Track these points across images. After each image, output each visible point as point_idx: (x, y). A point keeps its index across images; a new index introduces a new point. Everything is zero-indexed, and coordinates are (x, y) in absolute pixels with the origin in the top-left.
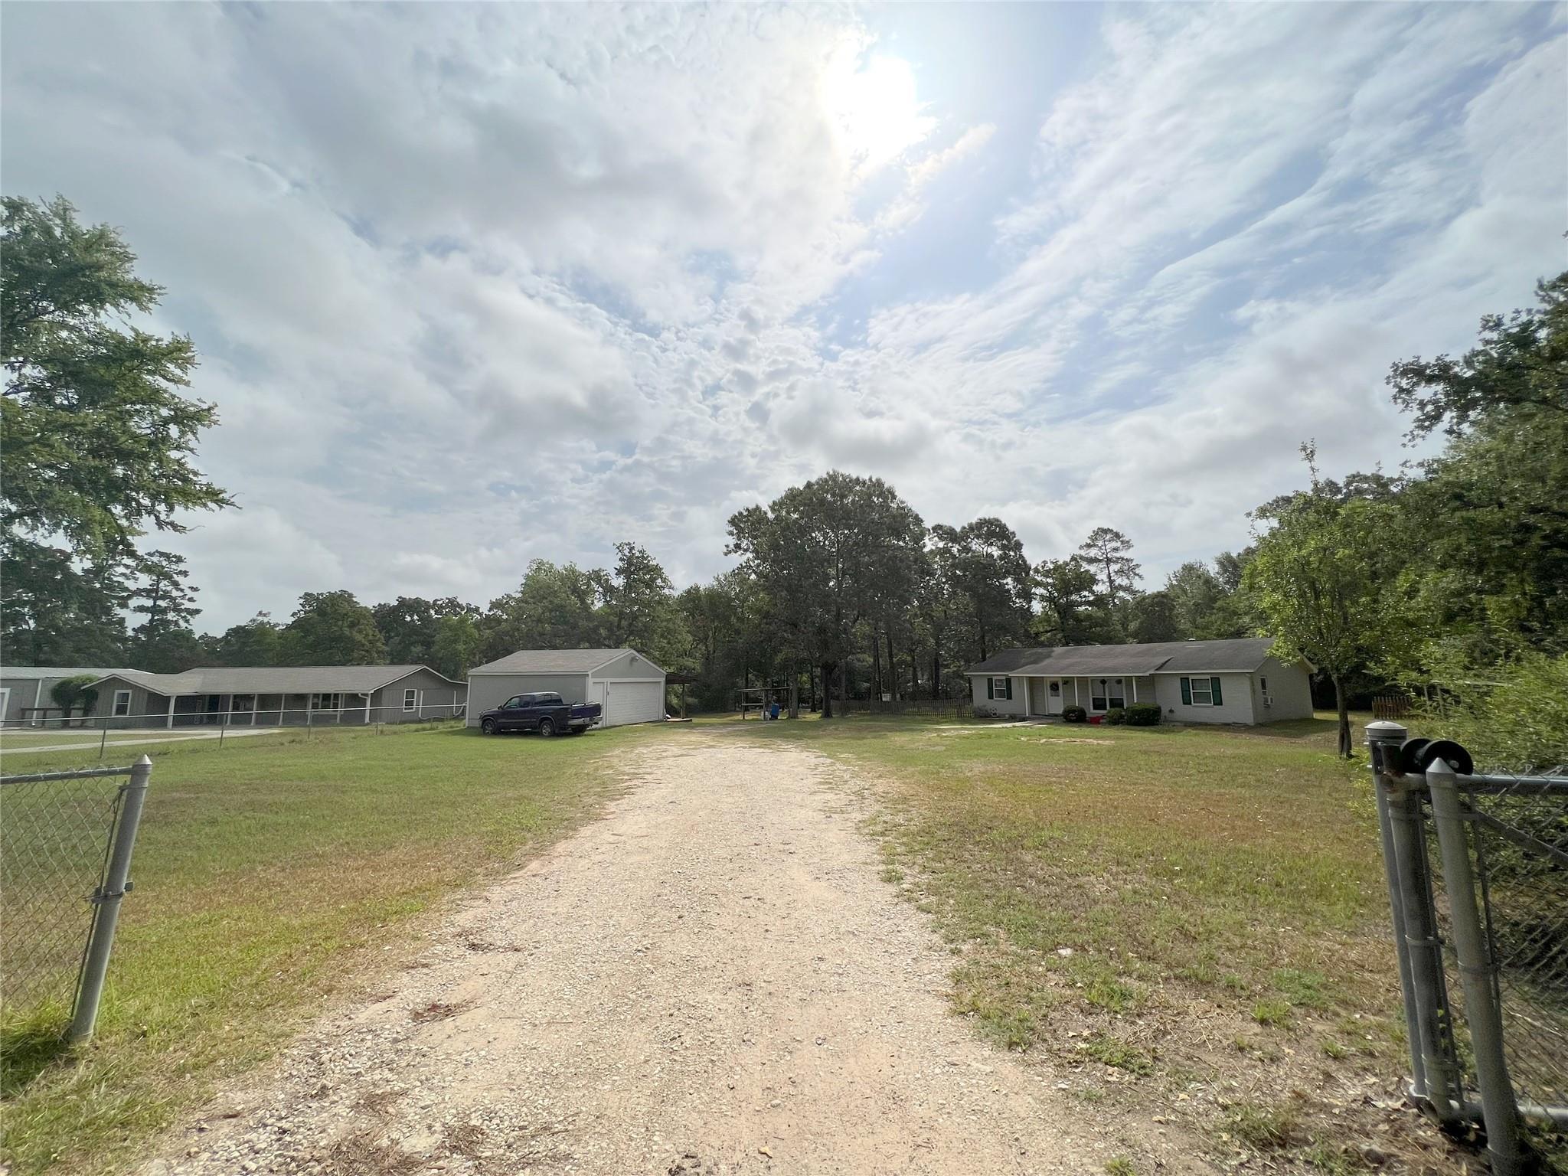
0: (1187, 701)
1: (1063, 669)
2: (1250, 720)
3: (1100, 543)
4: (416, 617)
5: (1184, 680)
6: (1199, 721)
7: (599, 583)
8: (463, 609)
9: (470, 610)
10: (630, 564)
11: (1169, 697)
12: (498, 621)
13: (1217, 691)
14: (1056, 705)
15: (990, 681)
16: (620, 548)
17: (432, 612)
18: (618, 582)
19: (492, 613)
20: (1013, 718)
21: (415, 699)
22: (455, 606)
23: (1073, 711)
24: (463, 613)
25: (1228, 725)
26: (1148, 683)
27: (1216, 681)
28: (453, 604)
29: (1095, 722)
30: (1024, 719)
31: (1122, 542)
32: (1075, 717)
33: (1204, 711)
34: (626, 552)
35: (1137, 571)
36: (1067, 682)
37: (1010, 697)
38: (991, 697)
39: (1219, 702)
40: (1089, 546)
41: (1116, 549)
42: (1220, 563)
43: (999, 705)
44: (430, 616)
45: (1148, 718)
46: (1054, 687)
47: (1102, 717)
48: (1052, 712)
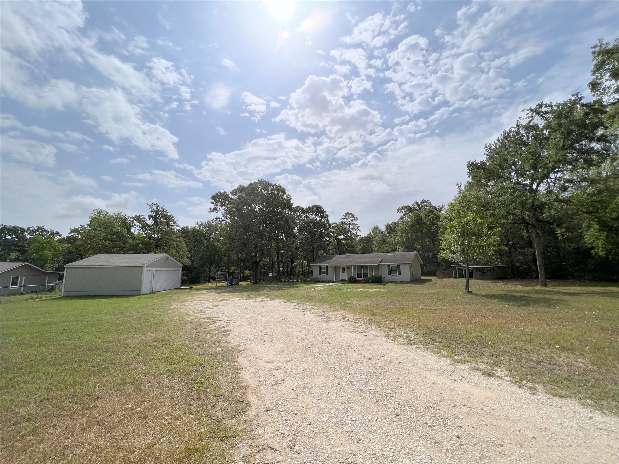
0: (389, 274)
1: (347, 263)
2: (409, 280)
3: (347, 218)
4: (14, 236)
5: (389, 266)
6: (393, 280)
7: (139, 222)
8: (49, 232)
9: (53, 233)
10: (157, 214)
11: (384, 273)
12: (75, 239)
13: (399, 270)
14: (344, 276)
15: (320, 267)
16: (151, 206)
17: (26, 234)
18: (150, 222)
19: (71, 235)
20: (329, 282)
21: (19, 282)
22: (43, 231)
23: (352, 279)
24: (48, 234)
25: (403, 282)
26: (377, 267)
27: (399, 266)
28: (41, 230)
29: (360, 282)
30: (333, 282)
31: (354, 218)
32: (352, 280)
33: (395, 277)
34: (155, 208)
35: (359, 228)
36: (348, 267)
37: (327, 274)
38: (320, 274)
39: (400, 274)
40: (344, 219)
41: (352, 220)
42: (386, 227)
43: (323, 277)
44: (24, 236)
45: (378, 280)
46: (344, 269)
47: (362, 280)
48: (343, 279)
